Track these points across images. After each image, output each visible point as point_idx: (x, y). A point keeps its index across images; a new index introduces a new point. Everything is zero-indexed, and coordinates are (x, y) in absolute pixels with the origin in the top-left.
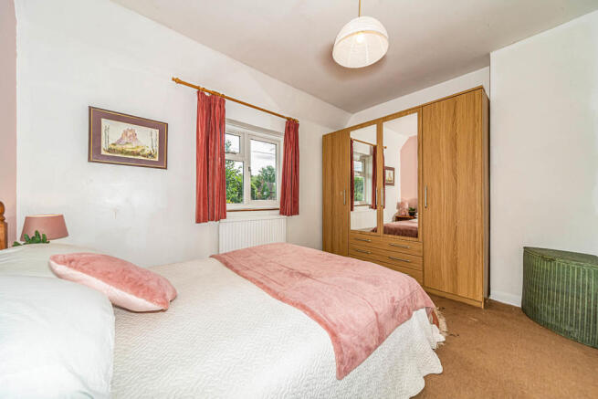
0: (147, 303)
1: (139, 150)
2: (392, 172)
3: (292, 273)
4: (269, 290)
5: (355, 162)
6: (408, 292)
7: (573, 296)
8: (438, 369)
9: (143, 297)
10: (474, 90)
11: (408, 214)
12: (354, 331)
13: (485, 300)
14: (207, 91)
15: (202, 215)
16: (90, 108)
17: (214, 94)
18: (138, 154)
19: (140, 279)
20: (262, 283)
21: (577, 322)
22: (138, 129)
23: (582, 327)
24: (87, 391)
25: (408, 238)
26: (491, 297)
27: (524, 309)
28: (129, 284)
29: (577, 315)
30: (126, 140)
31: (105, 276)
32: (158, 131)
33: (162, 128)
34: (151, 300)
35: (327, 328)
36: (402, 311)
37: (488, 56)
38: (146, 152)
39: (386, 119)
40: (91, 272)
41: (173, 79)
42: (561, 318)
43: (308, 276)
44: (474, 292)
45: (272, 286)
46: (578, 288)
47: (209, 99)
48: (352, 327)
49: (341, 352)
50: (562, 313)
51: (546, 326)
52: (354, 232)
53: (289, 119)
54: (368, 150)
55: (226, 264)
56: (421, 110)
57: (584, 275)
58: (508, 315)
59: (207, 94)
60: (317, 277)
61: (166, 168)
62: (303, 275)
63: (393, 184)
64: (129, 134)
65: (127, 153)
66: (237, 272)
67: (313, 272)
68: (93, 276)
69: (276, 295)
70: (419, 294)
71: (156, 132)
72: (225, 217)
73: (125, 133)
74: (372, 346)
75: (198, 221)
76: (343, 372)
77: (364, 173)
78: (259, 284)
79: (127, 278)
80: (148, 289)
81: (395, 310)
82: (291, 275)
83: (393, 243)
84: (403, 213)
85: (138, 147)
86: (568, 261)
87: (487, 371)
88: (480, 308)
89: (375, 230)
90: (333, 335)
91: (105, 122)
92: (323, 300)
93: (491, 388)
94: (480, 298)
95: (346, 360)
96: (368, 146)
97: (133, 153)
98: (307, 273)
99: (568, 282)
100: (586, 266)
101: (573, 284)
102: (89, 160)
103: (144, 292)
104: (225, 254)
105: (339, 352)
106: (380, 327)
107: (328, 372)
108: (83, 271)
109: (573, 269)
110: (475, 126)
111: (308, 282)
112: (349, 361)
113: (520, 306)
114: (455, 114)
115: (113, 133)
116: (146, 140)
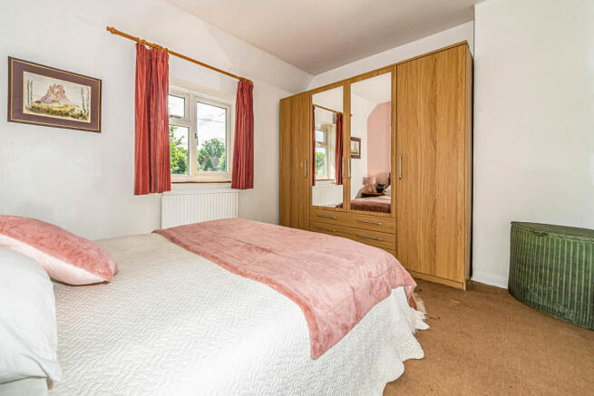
0: (87, 273)
1: (68, 109)
2: (358, 143)
3: (249, 247)
4: (226, 265)
5: (316, 131)
6: (385, 268)
7: (568, 274)
8: (419, 354)
9: (82, 266)
10: (457, 46)
11: (375, 191)
12: (329, 306)
13: (467, 281)
14: (148, 44)
15: (141, 186)
16: (10, 58)
17: (156, 48)
18: (67, 115)
19: (78, 246)
20: (217, 258)
21: (572, 302)
22: (66, 85)
23: (578, 307)
24: (31, 355)
25: (379, 214)
26: (473, 279)
27: (510, 291)
28: (66, 252)
29: (573, 295)
30: (52, 97)
31: (37, 242)
32: (90, 88)
33: (95, 86)
34: (92, 270)
35: (298, 301)
36: (380, 289)
37: (473, 8)
38: (77, 112)
39: (354, 80)
40: (21, 236)
41: (108, 29)
42: (555, 299)
43: (270, 251)
44: (455, 272)
45: (230, 261)
46: (574, 265)
47: (150, 53)
48: (328, 302)
49: (317, 328)
50: (555, 293)
51: (536, 307)
52: (317, 207)
53: (241, 79)
54: (332, 117)
55: (173, 240)
56: (394, 69)
57: (581, 250)
58: (494, 297)
59: (147, 47)
60: (280, 252)
61: (100, 132)
62: (264, 250)
63: (359, 157)
64: (56, 90)
65: (54, 113)
66: (186, 247)
67: (274, 247)
68: (23, 240)
69: (234, 270)
70: (398, 270)
71: (87, 90)
72: (169, 189)
73: (52, 89)
74: (349, 324)
75: (137, 193)
76: (318, 351)
77: (325, 144)
78: (213, 258)
79: (62, 244)
80: (88, 258)
81: (372, 286)
82: (249, 249)
83: (362, 219)
84: (370, 190)
85: (67, 106)
86: (563, 235)
87: (475, 355)
88: (461, 290)
89: (341, 206)
90: (307, 309)
91: (27, 76)
92: (291, 275)
93: (479, 373)
94: (462, 278)
95: (321, 337)
96: (332, 113)
97: (61, 113)
98: (268, 248)
99: (562, 258)
100: (583, 240)
101: (568, 261)
102: (9, 120)
103: (84, 261)
104: (171, 229)
105: (314, 328)
106: (357, 303)
107: (302, 350)
108: (10, 235)
109: (569, 244)
110: (458, 86)
111: (270, 256)
112: (324, 338)
113: (506, 287)
114: (434, 73)
115: (37, 89)
116: (76, 99)
